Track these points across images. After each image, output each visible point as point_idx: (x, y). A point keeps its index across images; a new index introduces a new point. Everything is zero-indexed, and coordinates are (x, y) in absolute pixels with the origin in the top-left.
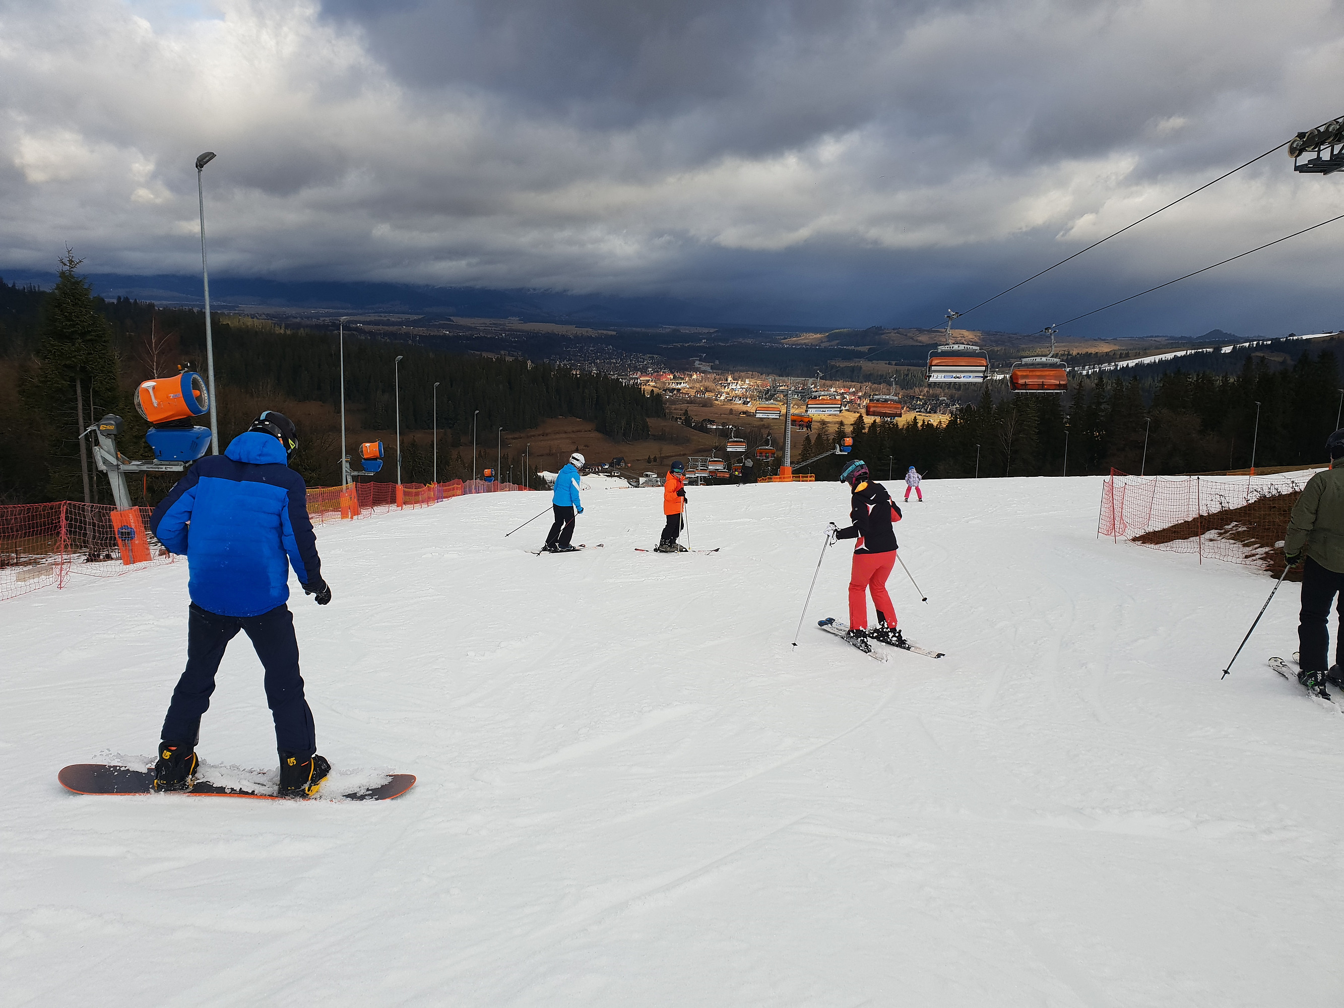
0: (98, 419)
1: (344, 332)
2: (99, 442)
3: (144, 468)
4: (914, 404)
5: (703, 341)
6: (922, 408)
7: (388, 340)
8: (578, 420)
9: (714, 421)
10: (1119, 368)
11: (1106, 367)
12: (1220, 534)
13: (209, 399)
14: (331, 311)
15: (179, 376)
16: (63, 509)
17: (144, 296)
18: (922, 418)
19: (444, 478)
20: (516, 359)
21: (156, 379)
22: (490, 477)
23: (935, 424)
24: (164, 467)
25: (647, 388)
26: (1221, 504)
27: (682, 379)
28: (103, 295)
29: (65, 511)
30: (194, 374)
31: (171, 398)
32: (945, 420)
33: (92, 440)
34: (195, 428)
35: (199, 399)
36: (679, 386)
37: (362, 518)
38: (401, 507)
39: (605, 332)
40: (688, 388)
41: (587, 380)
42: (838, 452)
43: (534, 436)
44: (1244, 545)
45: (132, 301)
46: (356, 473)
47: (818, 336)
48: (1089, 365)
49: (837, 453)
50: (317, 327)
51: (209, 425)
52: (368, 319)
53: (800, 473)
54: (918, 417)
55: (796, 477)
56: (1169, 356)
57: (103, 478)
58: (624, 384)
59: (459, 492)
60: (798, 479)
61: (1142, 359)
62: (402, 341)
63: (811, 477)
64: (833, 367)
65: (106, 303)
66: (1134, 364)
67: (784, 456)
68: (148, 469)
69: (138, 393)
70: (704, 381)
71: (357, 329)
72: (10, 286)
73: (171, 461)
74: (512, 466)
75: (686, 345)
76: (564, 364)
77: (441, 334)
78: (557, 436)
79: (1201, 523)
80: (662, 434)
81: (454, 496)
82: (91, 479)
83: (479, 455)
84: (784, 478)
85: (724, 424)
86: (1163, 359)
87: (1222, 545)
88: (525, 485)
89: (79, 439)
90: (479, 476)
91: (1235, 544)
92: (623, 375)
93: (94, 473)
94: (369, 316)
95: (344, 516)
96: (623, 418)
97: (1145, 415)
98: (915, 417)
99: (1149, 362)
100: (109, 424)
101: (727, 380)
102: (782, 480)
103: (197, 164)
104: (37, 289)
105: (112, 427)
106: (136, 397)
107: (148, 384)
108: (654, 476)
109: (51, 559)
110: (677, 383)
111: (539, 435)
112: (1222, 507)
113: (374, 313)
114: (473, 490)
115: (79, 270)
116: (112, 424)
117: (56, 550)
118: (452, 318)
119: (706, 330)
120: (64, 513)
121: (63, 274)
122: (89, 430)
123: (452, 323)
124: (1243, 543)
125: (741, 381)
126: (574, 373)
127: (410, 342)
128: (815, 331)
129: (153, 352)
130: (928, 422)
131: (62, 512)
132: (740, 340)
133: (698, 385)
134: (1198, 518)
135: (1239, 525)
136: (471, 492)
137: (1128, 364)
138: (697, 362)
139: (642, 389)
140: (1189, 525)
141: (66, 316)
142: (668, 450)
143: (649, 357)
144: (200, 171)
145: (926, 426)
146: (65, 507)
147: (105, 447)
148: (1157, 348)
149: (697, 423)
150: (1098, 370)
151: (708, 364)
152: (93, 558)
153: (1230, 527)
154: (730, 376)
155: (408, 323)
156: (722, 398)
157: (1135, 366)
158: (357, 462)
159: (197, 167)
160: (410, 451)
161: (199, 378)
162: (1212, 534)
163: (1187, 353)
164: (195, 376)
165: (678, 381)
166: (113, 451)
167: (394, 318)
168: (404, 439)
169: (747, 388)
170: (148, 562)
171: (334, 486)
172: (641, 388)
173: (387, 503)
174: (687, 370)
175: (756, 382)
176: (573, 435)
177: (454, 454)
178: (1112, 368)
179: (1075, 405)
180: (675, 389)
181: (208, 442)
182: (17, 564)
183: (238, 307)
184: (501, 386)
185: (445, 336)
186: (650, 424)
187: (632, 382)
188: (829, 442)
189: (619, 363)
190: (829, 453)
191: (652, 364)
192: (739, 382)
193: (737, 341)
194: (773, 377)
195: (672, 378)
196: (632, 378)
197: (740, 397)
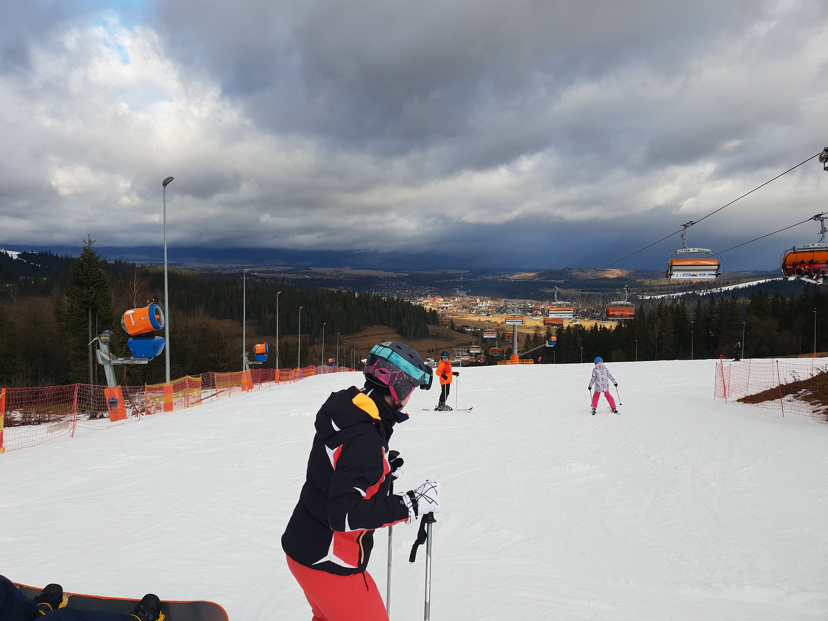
0: (100, 333)
1: (247, 278)
2: (100, 347)
3: (125, 362)
4: (594, 315)
5: (461, 278)
6: (600, 318)
7: (273, 282)
8: (386, 327)
9: (469, 327)
10: (723, 291)
11: (714, 290)
12: (795, 397)
13: (165, 321)
14: (239, 265)
15: (148, 307)
16: (77, 388)
17: (130, 259)
18: (600, 324)
19: (305, 364)
20: (349, 291)
21: (135, 309)
22: (332, 363)
23: (608, 327)
24: (137, 361)
25: (428, 307)
26: (794, 377)
27: (449, 301)
28: (107, 259)
29: (77, 389)
30: (157, 305)
31: (143, 319)
32: (615, 325)
33: (96, 346)
34: (156, 338)
35: (159, 320)
36: (447, 306)
37: (254, 390)
38: (278, 383)
39: (402, 274)
40: (453, 307)
41: (391, 303)
42: (548, 345)
43: (359, 337)
44: (812, 404)
45: (123, 262)
46: (251, 363)
47: (532, 274)
48: (704, 290)
50: (231, 275)
51: (164, 336)
52: (261, 270)
53: (524, 359)
54: (598, 323)
55: (521, 361)
56: (755, 283)
57: (101, 368)
58: (413, 305)
59: (313, 373)
60: (523, 362)
61: (738, 285)
62: (281, 282)
63: (531, 361)
64: (542, 293)
65: (109, 263)
66: (732, 288)
67: (513, 348)
68: (127, 363)
69: (124, 318)
70: (462, 302)
71: (254, 276)
72: (55, 255)
73: (141, 358)
74: (345, 356)
75: (451, 281)
76: (377, 294)
77: (305, 278)
78: (373, 337)
79: (781, 390)
80: (437, 335)
81: (310, 375)
82: (94, 368)
83: (326, 349)
84: (514, 362)
85: (475, 328)
86: (751, 285)
87: (796, 404)
88: (353, 368)
89: (88, 345)
90: (325, 363)
91: (805, 403)
92: (413, 300)
93: (96, 365)
94: (262, 268)
95: (243, 389)
96: (413, 325)
97: (742, 320)
98: (596, 323)
99: (742, 287)
100: (106, 336)
101: (476, 301)
102: (513, 363)
103: (163, 184)
104: (70, 257)
105: (108, 338)
106: (122, 319)
107: (130, 312)
108: (432, 361)
109: (68, 418)
110: (446, 304)
111: (362, 337)
112: (795, 379)
113: (264, 266)
114: (322, 372)
115: (94, 245)
116: (108, 336)
117: (72, 413)
118: (311, 268)
119: (462, 272)
120: (77, 391)
121: (84, 248)
122: (94, 340)
123: (311, 271)
124: (811, 403)
125: (485, 302)
126: (383, 299)
127: (286, 283)
128: (530, 271)
129: (134, 292)
130: (604, 326)
131: (76, 390)
132: (484, 277)
133: (458, 305)
134: (779, 387)
135: (807, 391)
136: (320, 373)
137: (729, 288)
138: (458, 291)
139: (424, 308)
140: (774, 391)
141: (84, 273)
142: (441, 344)
143: (428, 289)
144: (165, 188)
145: (603, 329)
146: (78, 387)
147: (103, 350)
148: (746, 278)
149: (458, 328)
150: (709, 292)
151: (465, 292)
152: (93, 417)
153: (801, 392)
154: (478, 299)
155: (285, 272)
156: (474, 312)
157: (733, 289)
158: (252, 356)
159: (163, 185)
160: (284, 348)
161: (159, 308)
162: (790, 397)
163: (766, 281)
164: (156, 307)
165: (446, 302)
166: (107, 352)
167: (276, 269)
168: (281, 341)
169: (489, 306)
170: (124, 420)
171: (237, 372)
172: (423, 307)
173: (270, 381)
174: (451, 295)
175: (495, 302)
176: (382, 336)
177: (311, 349)
178: (719, 291)
179: (696, 314)
180: (444, 307)
181: (163, 346)
182: (48, 421)
183: (184, 264)
184: (340, 308)
185: (307, 279)
186: (429, 329)
187: (418, 303)
188: (542, 339)
189: (410, 293)
190: (542, 346)
191: (430, 292)
192: (484, 302)
193: (482, 278)
194: (505, 300)
195: (443, 300)
196: (418, 301)
197: (485, 312)
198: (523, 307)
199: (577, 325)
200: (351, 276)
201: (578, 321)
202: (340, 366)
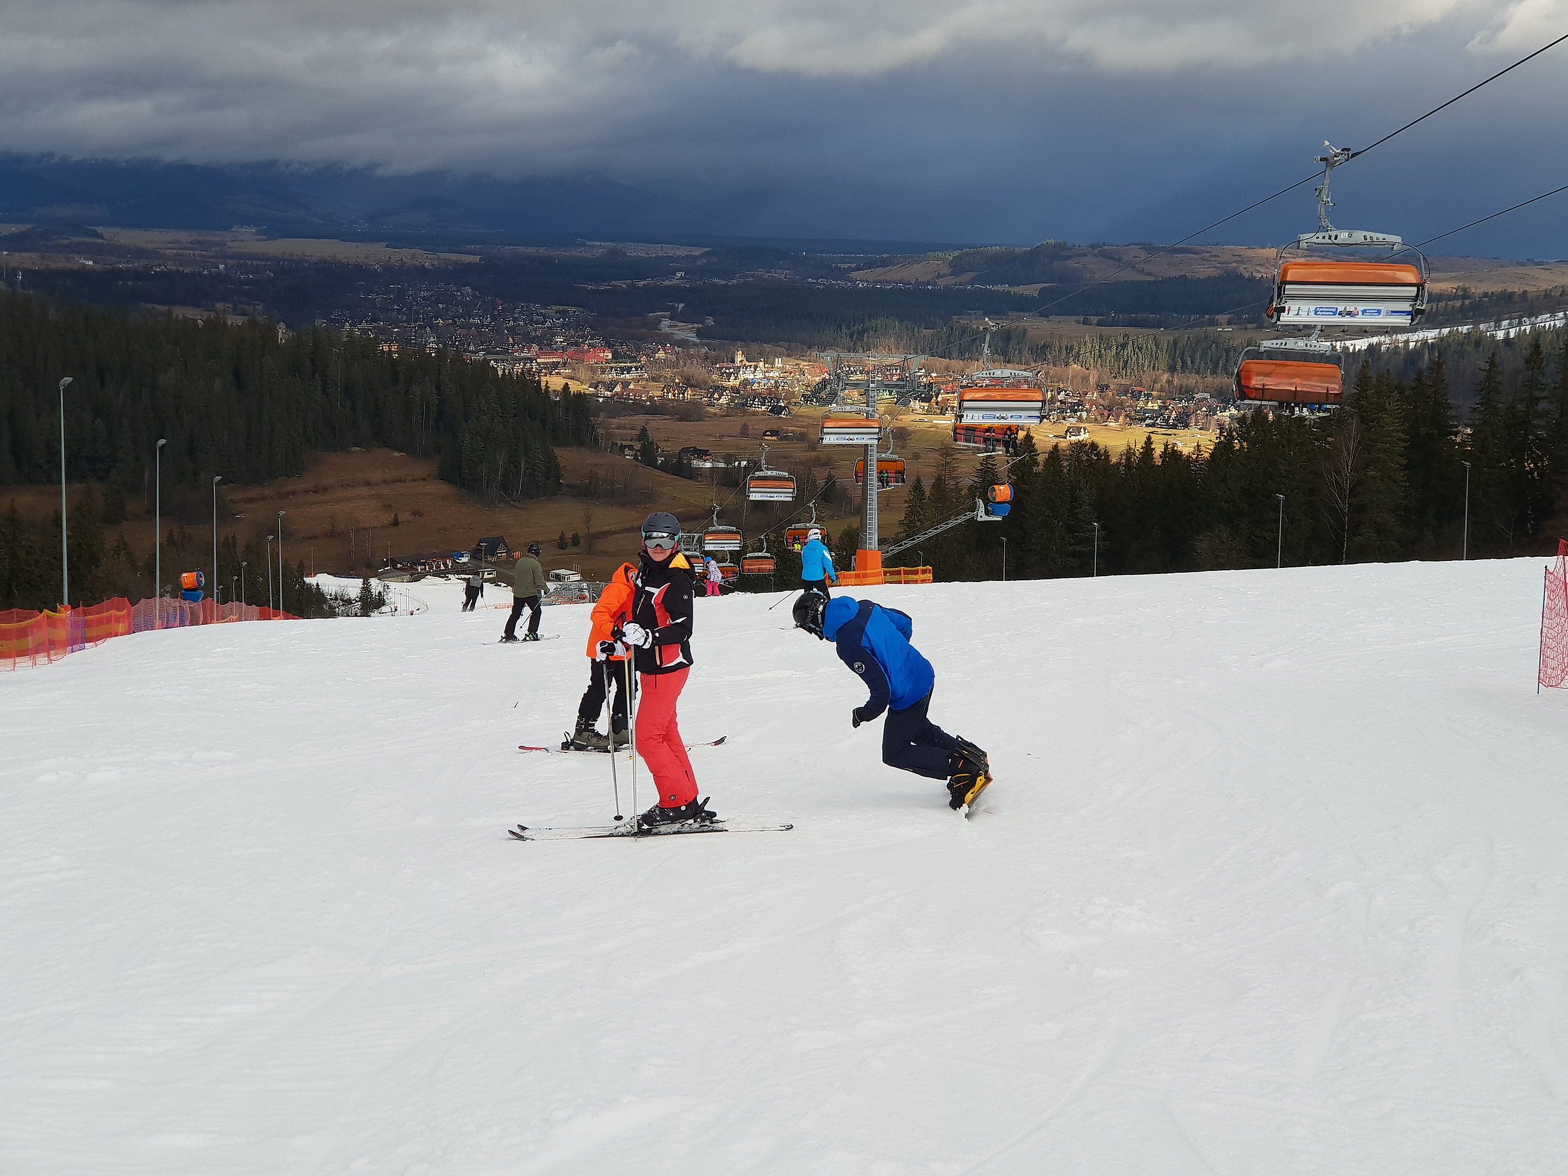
4: (1141, 407)
5: (678, 275)
8: (396, 454)
9: (706, 453)
18: (1162, 440)
19: (87, 594)
20: (252, 321)
22: (195, 590)
23: (1188, 452)
25: (555, 382)
27: (634, 359)
32: (1208, 442)
36: (627, 376)
39: (454, 257)
40: (647, 380)
41: (415, 364)
42: (981, 516)
43: (294, 493)
47: (932, 263)
48: (1511, 318)
49: (979, 519)
53: (900, 565)
54: (1154, 437)
55: (892, 573)
58: (500, 374)
59: (121, 627)
60: (896, 578)
63: (924, 572)
64: (966, 330)
67: (863, 527)
70: (681, 364)
74: (245, 563)
75: (641, 284)
76: (361, 331)
77: (76, 267)
80: (589, 483)
81: (110, 635)
83: (170, 542)
84: (865, 576)
85: (728, 459)
88: (276, 607)
90: (169, 588)
92: (498, 353)
96: (501, 450)
98: (1149, 438)
101: (733, 361)
102: (861, 580)
108: (574, 578)
110: (622, 369)
111: (307, 491)
114: (155, 622)
118: (99, 229)
119: (681, 252)
123: (101, 241)
125: (765, 362)
126: (385, 349)
130: (1175, 448)
132: (760, 272)
133: (668, 373)
136: (151, 627)
138: (666, 323)
139: (543, 384)
142: (605, 517)
143: (556, 312)
145: (1171, 456)
149: (668, 457)
150: (1528, 328)
151: (690, 326)
154: (740, 352)
156: (723, 400)
165: (622, 364)
169: (779, 377)
172: (539, 382)
174: (643, 339)
175: (798, 365)
176: (386, 491)
177: (110, 539)
178: (1559, 324)
180: (616, 382)
184: (218, 384)
185: (84, 272)
186: (562, 462)
187: (518, 368)
188: (963, 493)
189: (488, 326)
190: (961, 519)
191: (563, 326)
192: (761, 364)
193: (752, 276)
194: (835, 354)
195: (610, 356)
196: (519, 360)
197: (764, 399)
198: (898, 380)
199: (1080, 445)
200: (259, 263)
201: (1085, 429)
202: (225, 599)
